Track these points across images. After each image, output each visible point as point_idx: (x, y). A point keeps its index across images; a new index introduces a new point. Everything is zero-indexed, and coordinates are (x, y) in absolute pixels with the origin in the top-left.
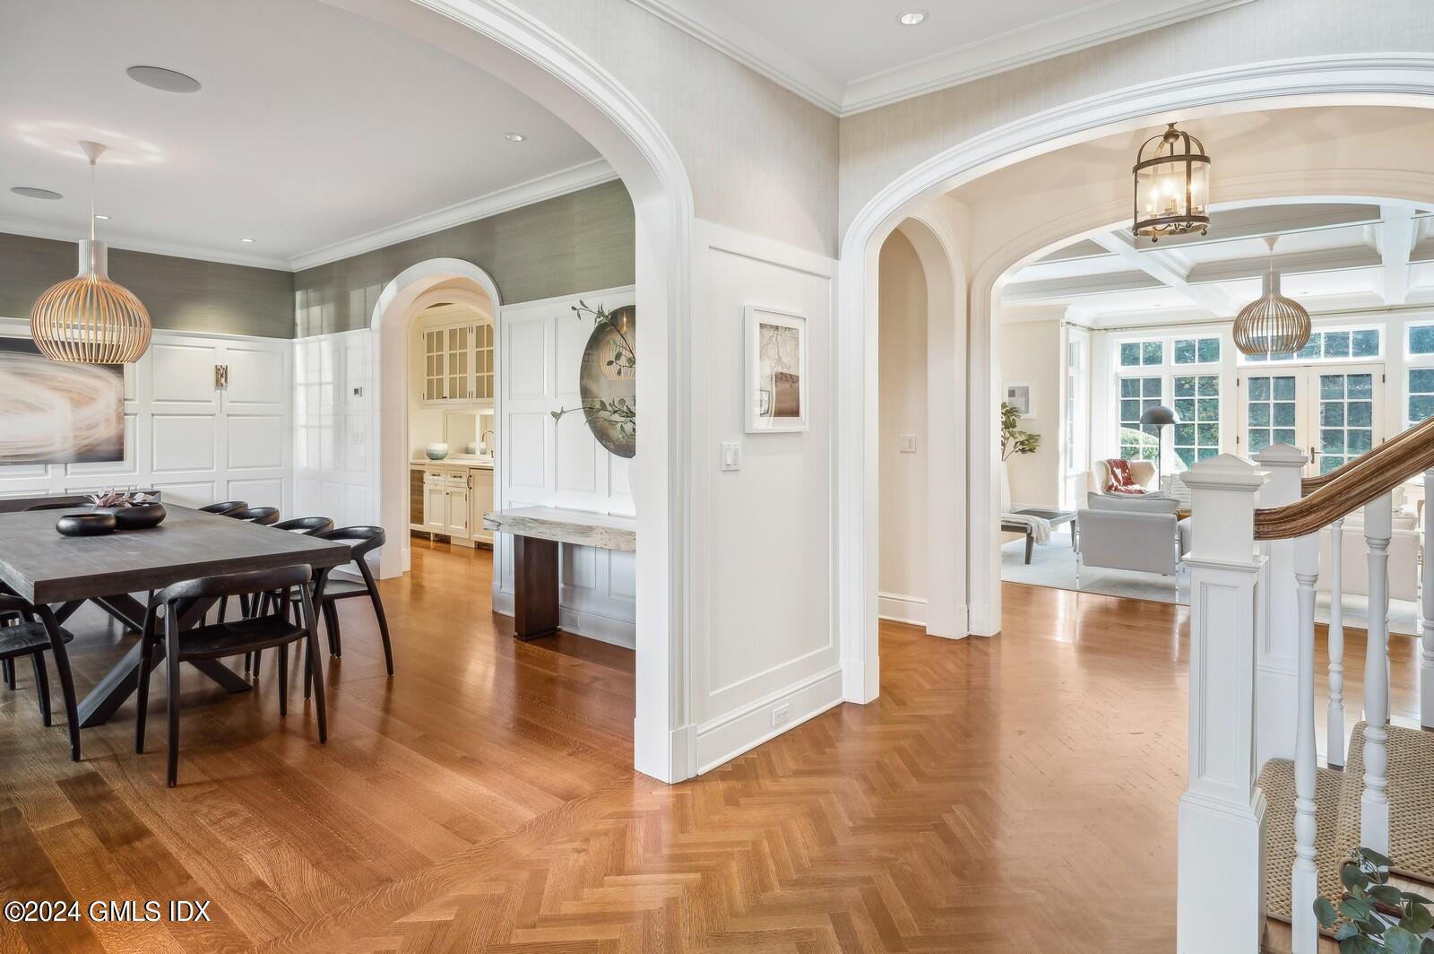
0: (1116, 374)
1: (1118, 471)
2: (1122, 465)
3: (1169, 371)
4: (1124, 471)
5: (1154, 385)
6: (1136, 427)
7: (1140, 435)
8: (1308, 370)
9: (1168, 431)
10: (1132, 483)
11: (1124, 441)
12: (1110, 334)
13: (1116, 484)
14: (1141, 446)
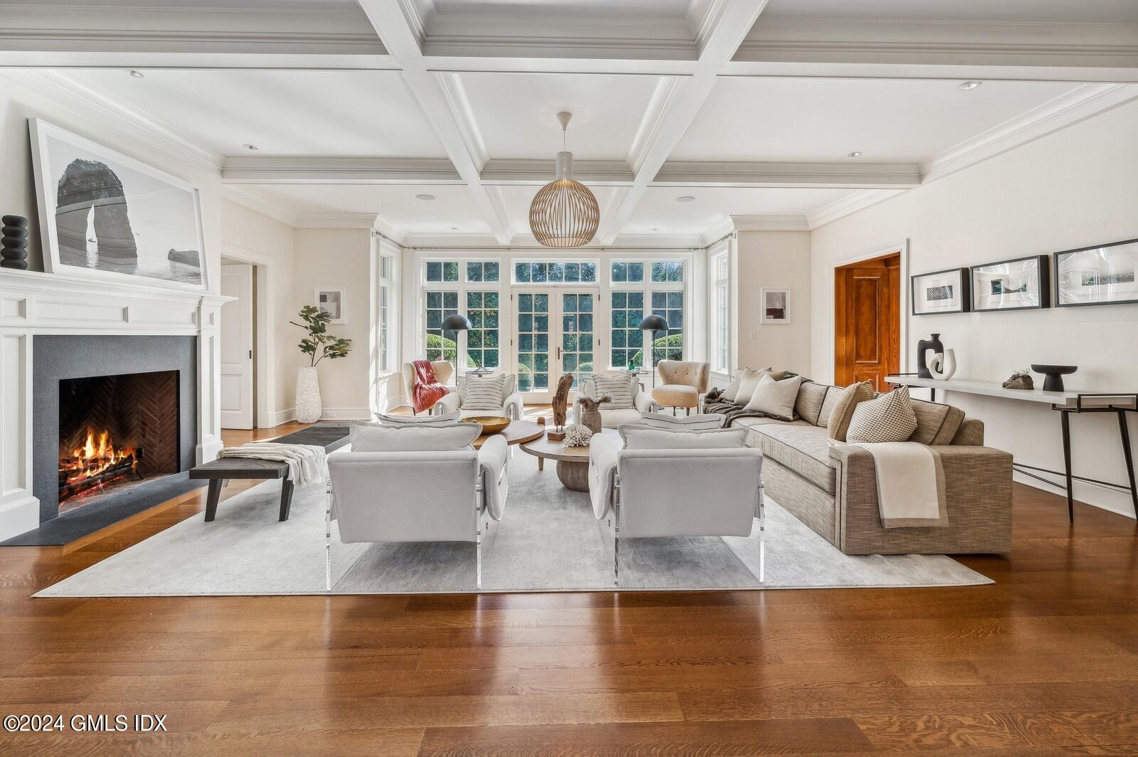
0: (423, 287)
1: (423, 371)
2: (427, 366)
3: (463, 286)
4: (428, 371)
5: (452, 299)
6: (439, 333)
7: (441, 339)
8: (556, 291)
9: (462, 335)
10: (435, 382)
11: (429, 345)
12: (418, 252)
13: (421, 383)
14: (442, 349)
